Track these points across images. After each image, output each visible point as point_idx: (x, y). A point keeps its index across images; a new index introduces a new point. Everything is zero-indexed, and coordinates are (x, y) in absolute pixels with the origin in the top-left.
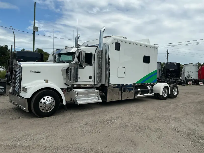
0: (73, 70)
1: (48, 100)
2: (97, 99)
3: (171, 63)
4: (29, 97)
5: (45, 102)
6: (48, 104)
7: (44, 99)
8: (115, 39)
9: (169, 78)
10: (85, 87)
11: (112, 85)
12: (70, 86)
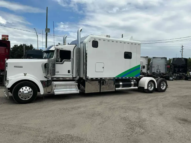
0: (50, 65)
1: (26, 90)
2: (75, 90)
3: (179, 58)
4: (9, 87)
5: (23, 92)
6: (26, 93)
7: (23, 89)
8: (92, 38)
9: (176, 73)
10: (64, 80)
11: (90, 79)
12: (50, 79)
